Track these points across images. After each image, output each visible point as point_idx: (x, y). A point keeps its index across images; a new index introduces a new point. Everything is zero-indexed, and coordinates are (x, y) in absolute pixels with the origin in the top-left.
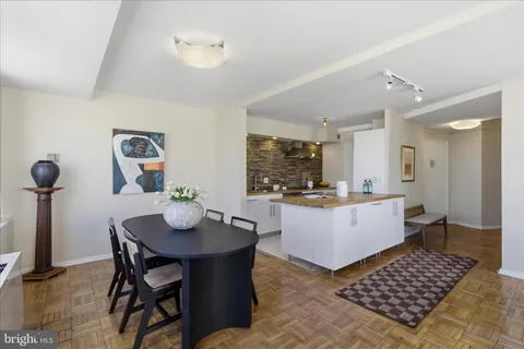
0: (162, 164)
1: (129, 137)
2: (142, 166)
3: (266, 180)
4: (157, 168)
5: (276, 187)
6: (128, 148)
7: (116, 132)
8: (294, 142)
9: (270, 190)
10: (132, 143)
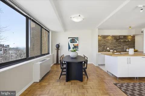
0: (78, 44)
1: (71, 39)
2: (74, 45)
3: (108, 49)
4: (77, 45)
5: (111, 51)
6: (71, 41)
7: (69, 38)
8: (120, 36)
9: (109, 51)
10: (72, 40)
